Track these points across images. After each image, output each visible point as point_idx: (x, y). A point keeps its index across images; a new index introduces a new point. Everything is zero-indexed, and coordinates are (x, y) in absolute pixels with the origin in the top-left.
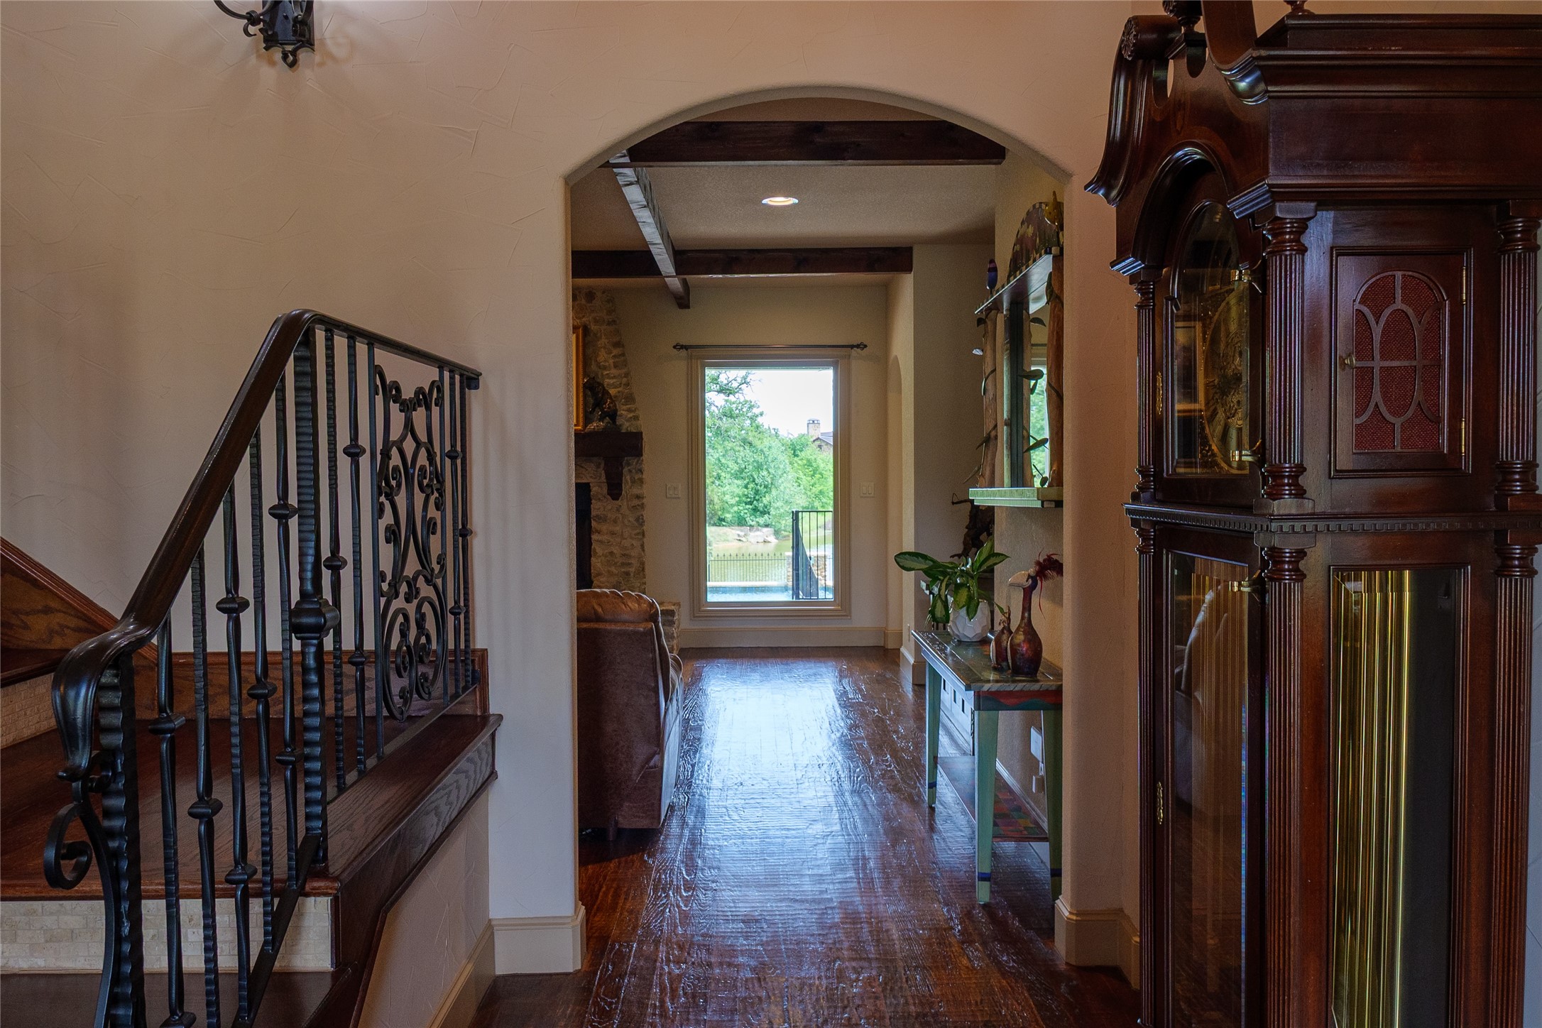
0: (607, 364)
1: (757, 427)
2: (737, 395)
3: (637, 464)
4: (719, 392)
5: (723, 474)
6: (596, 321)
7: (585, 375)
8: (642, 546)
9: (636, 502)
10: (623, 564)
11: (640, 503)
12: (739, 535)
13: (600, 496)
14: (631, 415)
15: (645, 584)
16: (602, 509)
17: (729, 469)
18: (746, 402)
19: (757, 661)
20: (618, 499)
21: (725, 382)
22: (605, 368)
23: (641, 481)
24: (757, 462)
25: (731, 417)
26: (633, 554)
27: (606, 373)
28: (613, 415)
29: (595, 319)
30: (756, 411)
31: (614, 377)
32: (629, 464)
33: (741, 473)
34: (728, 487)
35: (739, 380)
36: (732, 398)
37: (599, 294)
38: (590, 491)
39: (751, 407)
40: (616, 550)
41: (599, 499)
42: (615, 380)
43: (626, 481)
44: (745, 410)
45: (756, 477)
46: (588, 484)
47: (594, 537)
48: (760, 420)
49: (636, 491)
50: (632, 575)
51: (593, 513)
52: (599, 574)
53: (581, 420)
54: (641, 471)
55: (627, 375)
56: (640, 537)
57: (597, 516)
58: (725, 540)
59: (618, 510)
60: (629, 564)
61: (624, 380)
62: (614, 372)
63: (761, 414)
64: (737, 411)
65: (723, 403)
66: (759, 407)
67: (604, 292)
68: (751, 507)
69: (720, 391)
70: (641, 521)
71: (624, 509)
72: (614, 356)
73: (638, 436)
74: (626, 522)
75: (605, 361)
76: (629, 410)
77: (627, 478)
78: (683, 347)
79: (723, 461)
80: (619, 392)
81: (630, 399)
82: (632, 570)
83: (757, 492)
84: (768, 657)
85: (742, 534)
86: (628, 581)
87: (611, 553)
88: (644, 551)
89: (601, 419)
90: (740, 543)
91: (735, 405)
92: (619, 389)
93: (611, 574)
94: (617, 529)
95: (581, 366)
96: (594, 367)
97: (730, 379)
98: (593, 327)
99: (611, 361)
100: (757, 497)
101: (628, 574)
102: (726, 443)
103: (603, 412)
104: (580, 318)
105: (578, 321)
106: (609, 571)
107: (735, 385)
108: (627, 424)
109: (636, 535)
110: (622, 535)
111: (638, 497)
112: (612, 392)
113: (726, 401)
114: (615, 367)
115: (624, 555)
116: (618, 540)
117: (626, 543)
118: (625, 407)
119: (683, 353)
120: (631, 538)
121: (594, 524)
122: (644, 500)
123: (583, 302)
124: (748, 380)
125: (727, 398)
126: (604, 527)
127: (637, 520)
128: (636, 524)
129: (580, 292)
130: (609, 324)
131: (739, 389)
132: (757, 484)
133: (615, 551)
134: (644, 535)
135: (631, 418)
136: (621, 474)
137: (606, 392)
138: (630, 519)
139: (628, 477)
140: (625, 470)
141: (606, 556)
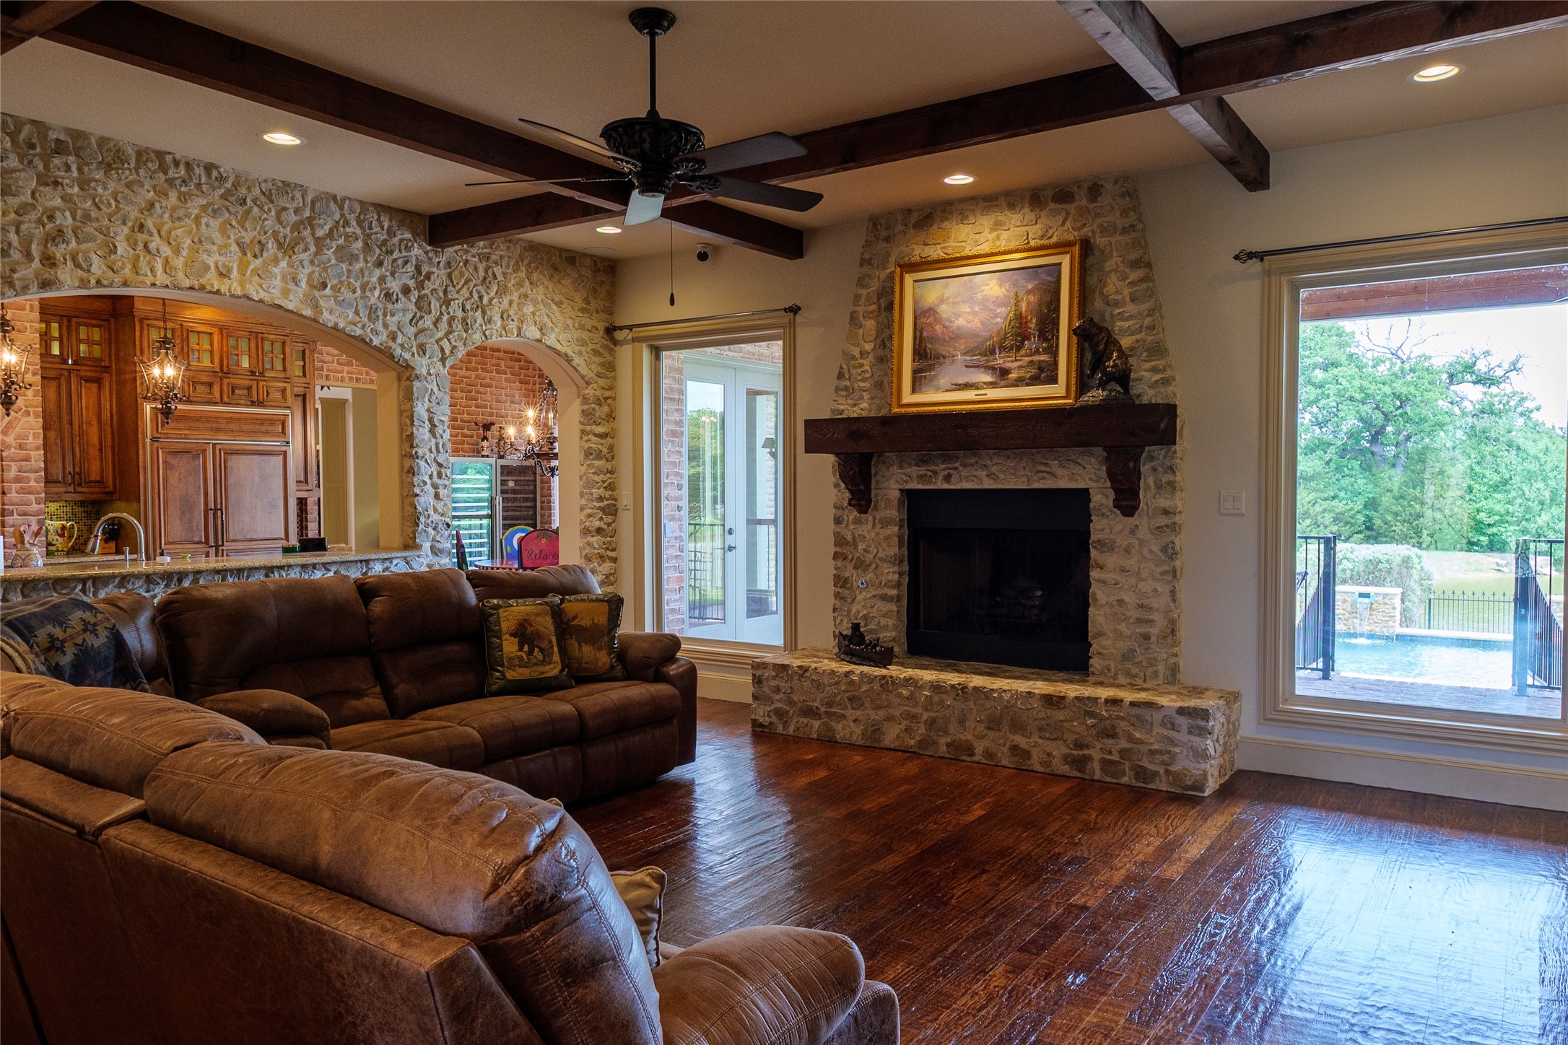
0: (1119, 297)
1: (1536, 425)
2: (1502, 386)
3: (1165, 457)
4: (1474, 383)
5: (1477, 486)
6: (1103, 230)
7: (1082, 314)
8: (1173, 592)
9: (1163, 521)
10: (1139, 621)
11: (1169, 522)
12: (1498, 564)
13: (1103, 511)
14: (1157, 377)
15: (1176, 655)
16: (1107, 531)
17: (1485, 480)
18: (1515, 393)
19: (1370, 823)
20: (1132, 515)
21: (1485, 370)
22: (1116, 304)
23: (1172, 486)
24: (1529, 472)
25: (1492, 413)
26: (1155, 605)
27: (1117, 311)
28: (1123, 378)
29: (1101, 226)
30: (1529, 404)
31: (1131, 317)
32: (1151, 458)
33: (1505, 484)
34: (1483, 502)
35: (1506, 366)
36: (1494, 389)
37: (1109, 186)
38: (1090, 501)
39: (1522, 400)
40: (1128, 598)
41: (1103, 515)
42: (1131, 322)
43: (1149, 487)
44: (1512, 403)
45: (1526, 489)
46: (1087, 490)
47: (1094, 574)
48: (1535, 416)
49: (1164, 502)
50: (1153, 638)
51: (1094, 537)
52: (1100, 634)
53: (1073, 388)
54: (1171, 469)
55: (1151, 313)
56: (1169, 578)
57: (1099, 541)
58: (1476, 570)
59: (1133, 532)
60: (1152, 621)
61: (1148, 321)
62: (1131, 308)
63: (1538, 410)
64: (1501, 406)
65: (1480, 396)
66: (1534, 399)
67: (1116, 182)
68: (1517, 528)
69: (1478, 382)
70: (1170, 551)
71: (1143, 532)
72: (1132, 284)
73: (1170, 411)
74: (1146, 552)
75: (1117, 292)
76: (1154, 370)
77: (1148, 481)
78: (1251, 255)
79: (1477, 469)
80: (1137, 341)
81: (1157, 350)
82: (1154, 631)
83: (1528, 509)
84: (1395, 818)
85: (1503, 562)
86: (1147, 649)
87: (1120, 602)
88: (1174, 601)
89: (1102, 385)
90: (1500, 574)
91: (1497, 399)
92: (1138, 337)
93: (1120, 635)
94: (1132, 563)
95: (1076, 302)
96: (1098, 304)
97: (1491, 366)
98: (1100, 241)
99: (1126, 292)
100: (1527, 516)
101: (1146, 637)
102: (1482, 446)
103: (1104, 373)
104: (1079, 229)
105: (1076, 233)
106: (1115, 630)
107: (1499, 372)
108: (1151, 392)
109: (1162, 573)
110: (1138, 573)
111: (1166, 512)
112: (1126, 342)
113: (1485, 394)
114: (1133, 300)
115: (1141, 606)
116: (1133, 580)
117: (1146, 587)
118: (1147, 365)
119: (1254, 265)
120: (1155, 579)
121: (1094, 553)
122: (1177, 518)
123: (1084, 202)
124: (1519, 365)
125: (1486, 390)
126: (1111, 560)
127: (1164, 549)
128: (1163, 557)
129: (1079, 187)
130: (1124, 231)
131: (1505, 378)
132: (1528, 500)
133: (1126, 599)
134: (1175, 576)
135: (1157, 382)
136: (1139, 474)
137: (1111, 342)
138: (1154, 548)
139: (1151, 481)
140: (1145, 468)
141: (1112, 606)
